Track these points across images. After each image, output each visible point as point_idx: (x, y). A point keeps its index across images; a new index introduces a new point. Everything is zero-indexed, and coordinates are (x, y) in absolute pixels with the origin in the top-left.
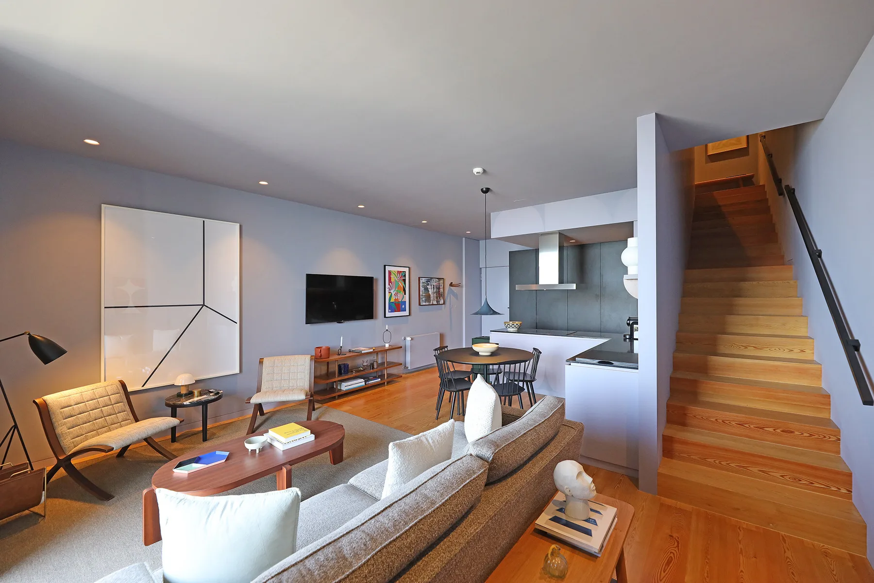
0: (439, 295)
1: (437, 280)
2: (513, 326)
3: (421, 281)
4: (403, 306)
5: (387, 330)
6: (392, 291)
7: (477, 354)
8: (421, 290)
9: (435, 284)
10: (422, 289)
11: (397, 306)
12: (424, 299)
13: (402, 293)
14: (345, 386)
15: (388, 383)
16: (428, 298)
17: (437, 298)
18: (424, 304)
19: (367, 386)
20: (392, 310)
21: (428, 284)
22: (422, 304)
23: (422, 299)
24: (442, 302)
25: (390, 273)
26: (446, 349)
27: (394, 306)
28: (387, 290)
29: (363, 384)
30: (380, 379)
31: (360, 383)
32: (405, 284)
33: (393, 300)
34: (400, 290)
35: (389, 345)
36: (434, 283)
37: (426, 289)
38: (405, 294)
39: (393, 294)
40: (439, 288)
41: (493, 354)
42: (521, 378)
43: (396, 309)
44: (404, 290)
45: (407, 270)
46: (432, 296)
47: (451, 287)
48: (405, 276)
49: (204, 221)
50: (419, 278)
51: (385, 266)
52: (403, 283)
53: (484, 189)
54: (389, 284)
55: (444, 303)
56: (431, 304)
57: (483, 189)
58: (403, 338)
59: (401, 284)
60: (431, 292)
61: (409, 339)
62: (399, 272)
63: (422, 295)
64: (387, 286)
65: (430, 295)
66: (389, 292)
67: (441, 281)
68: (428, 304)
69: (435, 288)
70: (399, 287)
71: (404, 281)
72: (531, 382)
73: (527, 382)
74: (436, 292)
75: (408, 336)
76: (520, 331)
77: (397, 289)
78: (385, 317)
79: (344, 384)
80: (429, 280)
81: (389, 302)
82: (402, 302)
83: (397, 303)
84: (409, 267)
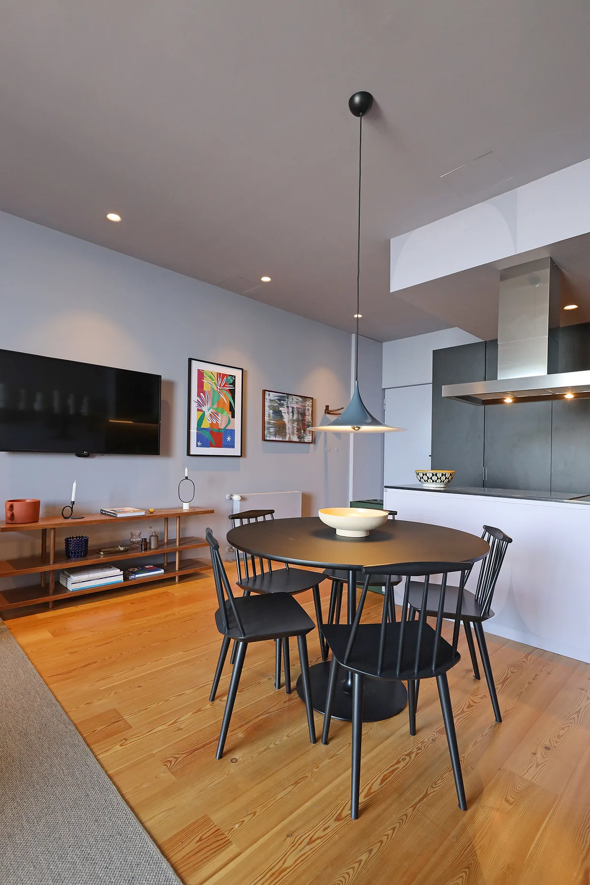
0: (303, 425)
1: (301, 399)
2: (435, 478)
3: (267, 396)
4: (229, 439)
5: (187, 478)
6: (204, 408)
7: (330, 533)
8: (266, 413)
9: (295, 406)
10: (268, 411)
11: (216, 437)
12: (272, 430)
13: (227, 414)
14: (77, 583)
15: (183, 578)
16: (281, 429)
17: (299, 430)
18: (273, 438)
19: (128, 583)
20: (203, 441)
21: (282, 405)
22: (268, 439)
23: (268, 429)
24: (308, 438)
25: (201, 374)
26: (268, 517)
27: (207, 435)
28: (194, 406)
29: (121, 578)
30: (162, 571)
31: (114, 576)
32: (234, 399)
33: (206, 425)
34: (223, 408)
35: (190, 507)
36: (294, 403)
37: (278, 413)
38: (233, 416)
39: (207, 414)
40: (303, 414)
41: (374, 535)
42: (451, 607)
43: (214, 443)
44: (232, 410)
45: (235, 373)
46: (289, 426)
47: (327, 415)
48: (234, 384)
50: (264, 391)
51: (190, 360)
52: (229, 396)
54: (199, 395)
55: (313, 441)
56: (287, 439)
58: (227, 496)
59: (226, 398)
60: (287, 418)
61: (236, 498)
62: (221, 376)
63: (269, 423)
64: (194, 397)
65: (284, 425)
66: (198, 410)
67: (309, 403)
68: (280, 439)
69: (296, 412)
70: (220, 403)
71: (232, 392)
72: (478, 621)
73: (467, 619)
74: (298, 420)
75: (237, 493)
76: (450, 487)
77: (215, 406)
78: (189, 454)
79: (74, 578)
80: (284, 397)
81: (199, 428)
82: (226, 430)
83: (215, 430)
84: (242, 369)
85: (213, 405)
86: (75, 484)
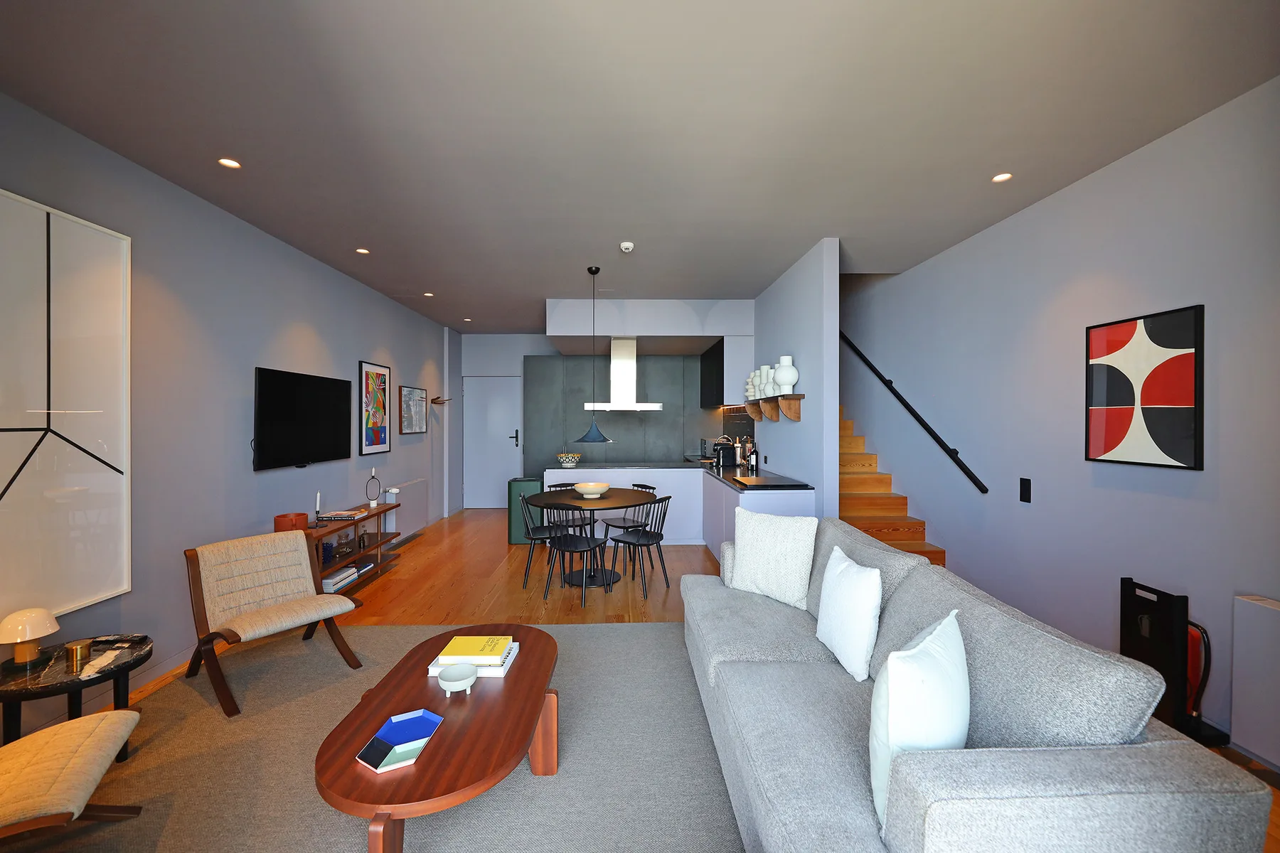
0: (421, 416)
1: (420, 390)
2: (567, 460)
3: (402, 392)
4: (383, 435)
5: (373, 477)
6: (369, 409)
8: (402, 407)
9: (417, 397)
10: (404, 405)
11: (377, 436)
12: (406, 423)
13: (381, 411)
16: (411, 421)
17: (420, 421)
18: (406, 431)
19: (359, 580)
20: (372, 443)
21: (410, 399)
22: (404, 432)
23: (404, 423)
24: (424, 428)
25: (367, 375)
27: (371, 434)
28: (364, 405)
29: (357, 575)
31: (353, 574)
32: (385, 396)
33: (370, 425)
34: (379, 406)
36: (417, 395)
37: (408, 406)
38: (385, 414)
39: (371, 414)
40: (421, 406)
43: (375, 441)
44: (384, 408)
45: (386, 372)
46: (415, 417)
47: (433, 405)
48: (385, 383)
49: (48, 215)
50: (400, 387)
51: (361, 363)
52: (383, 394)
53: (594, 268)
54: (366, 397)
55: (427, 432)
56: (414, 431)
57: (591, 268)
59: (381, 397)
60: (413, 411)
62: (379, 375)
63: (404, 416)
64: (364, 399)
65: (412, 416)
66: (366, 411)
67: (425, 393)
68: (410, 431)
69: (418, 405)
70: (378, 402)
71: (384, 390)
74: (419, 412)
78: (361, 454)
80: (411, 389)
81: (367, 428)
82: (382, 427)
83: (375, 429)
84: (389, 368)
85: (374, 405)
86: (319, 494)
